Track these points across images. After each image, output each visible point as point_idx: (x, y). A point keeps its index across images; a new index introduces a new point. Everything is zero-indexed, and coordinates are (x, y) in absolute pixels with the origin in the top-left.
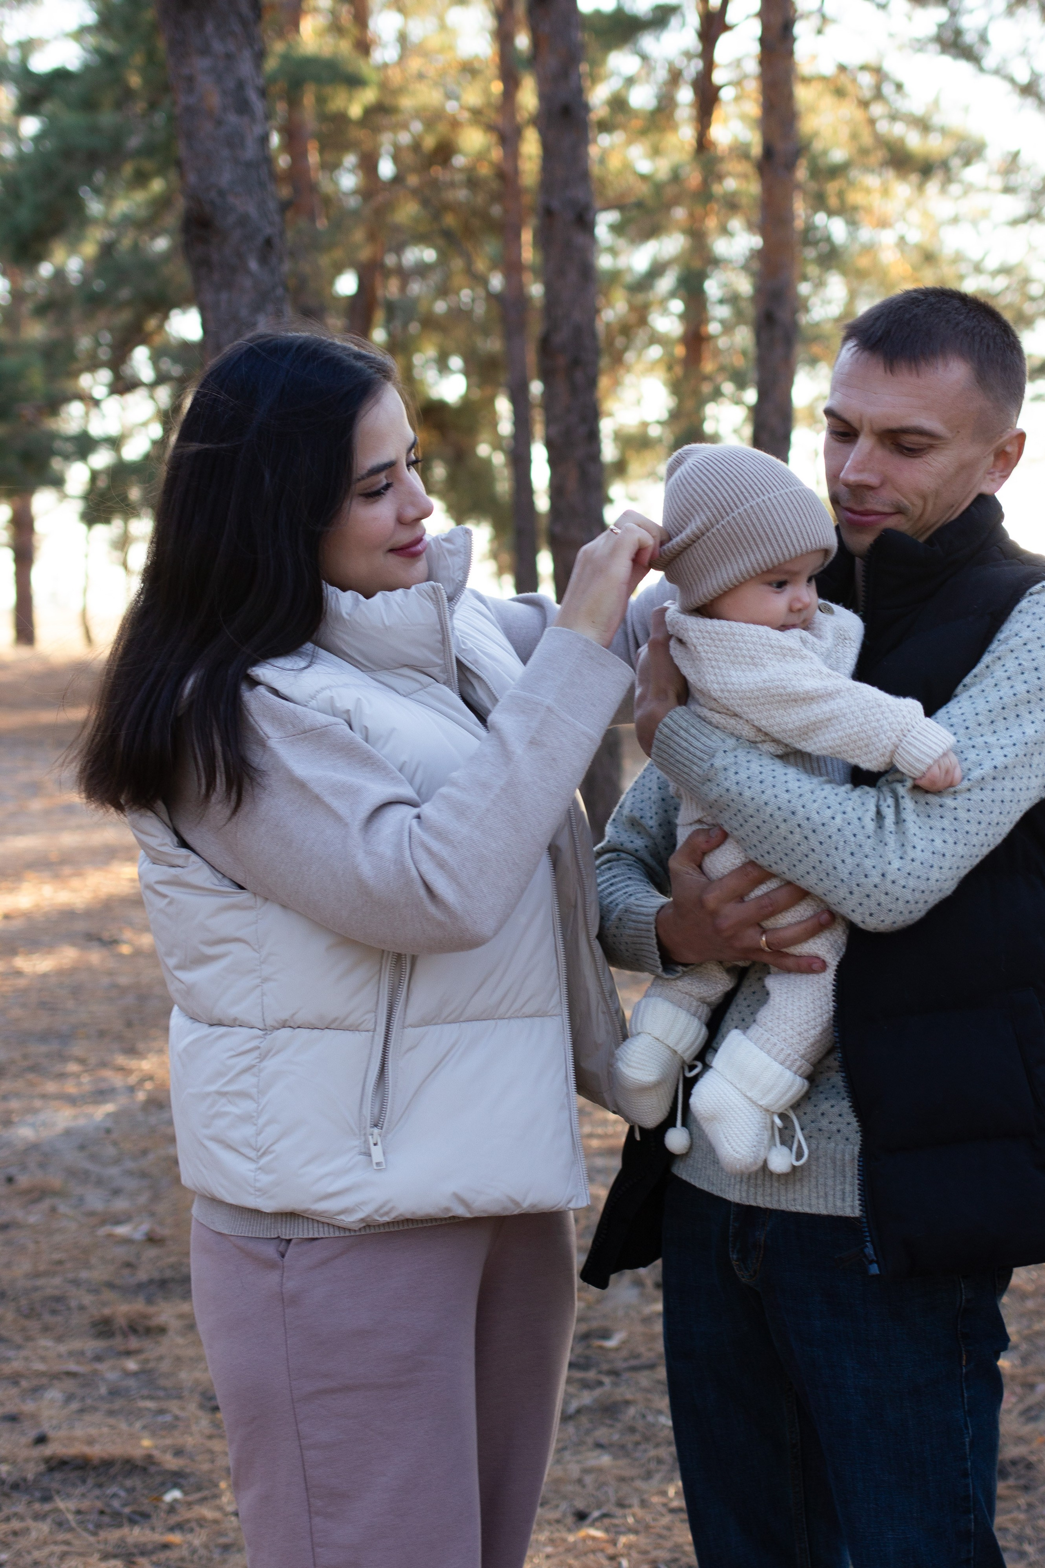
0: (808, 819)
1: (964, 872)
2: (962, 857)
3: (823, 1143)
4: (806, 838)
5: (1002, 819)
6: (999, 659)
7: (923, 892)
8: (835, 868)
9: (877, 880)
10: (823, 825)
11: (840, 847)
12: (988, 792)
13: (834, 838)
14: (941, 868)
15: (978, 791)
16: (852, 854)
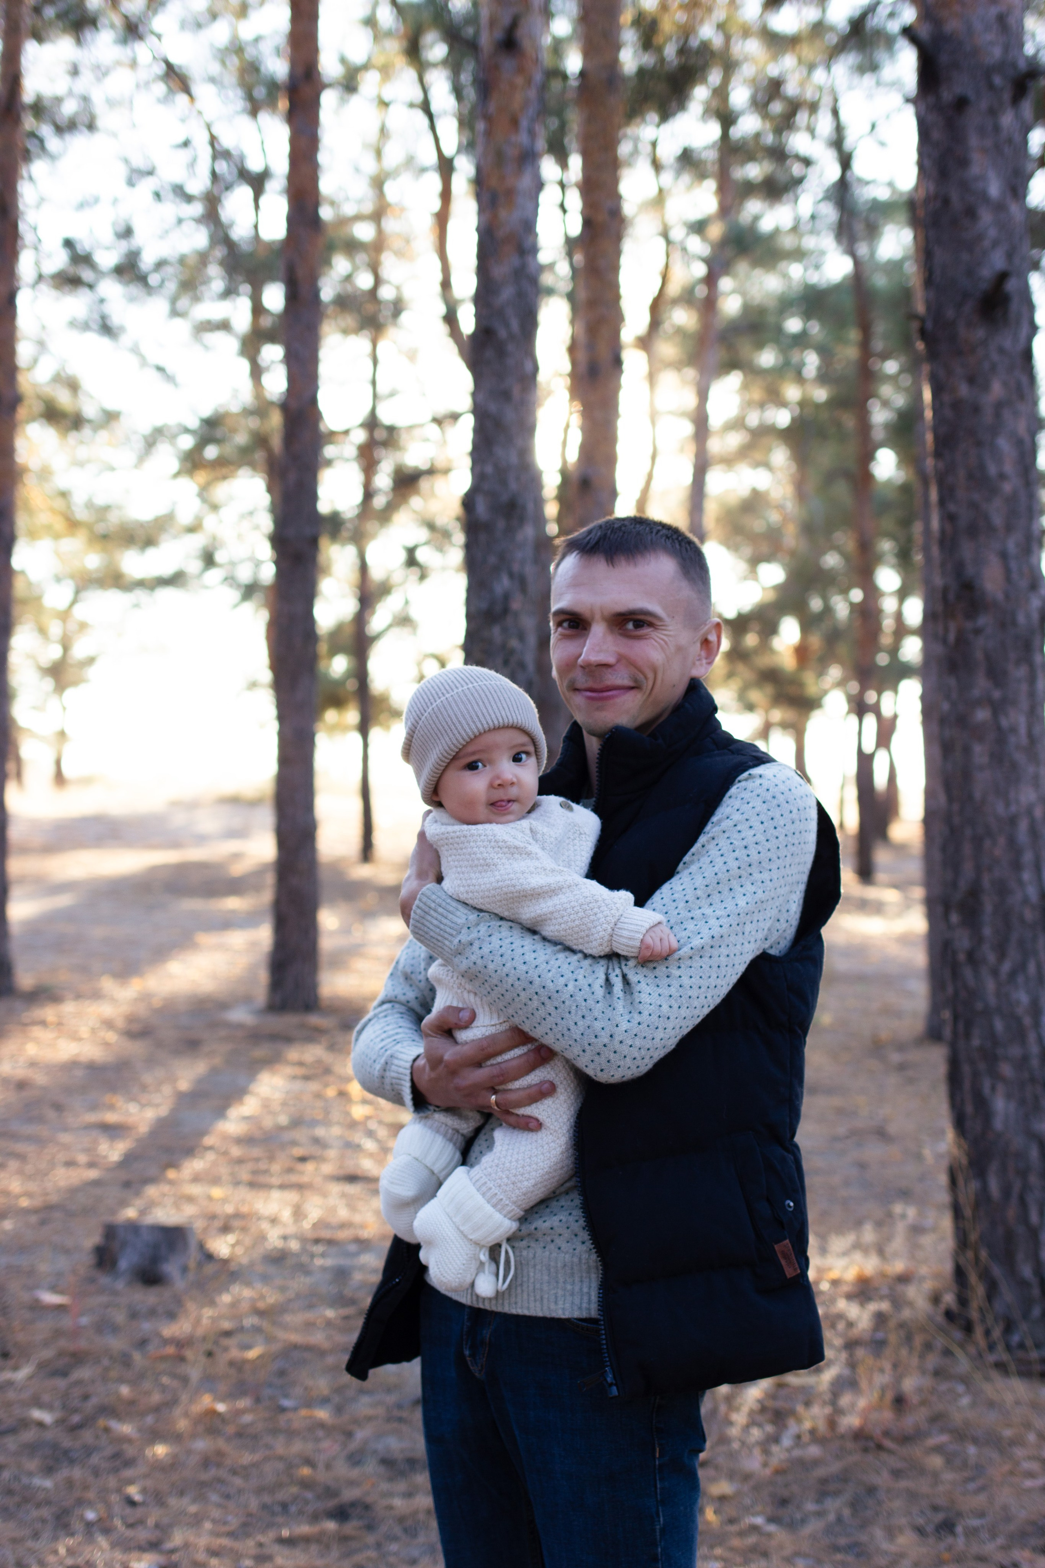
0: (544, 987)
1: (685, 1031)
2: (685, 1018)
3: (539, 1251)
4: (543, 1004)
5: (719, 982)
6: (713, 839)
7: (648, 1049)
8: (569, 1030)
9: (606, 1040)
10: (557, 992)
11: (573, 1012)
12: (706, 959)
13: (567, 1003)
14: (665, 1029)
15: (697, 958)
16: (583, 1017)
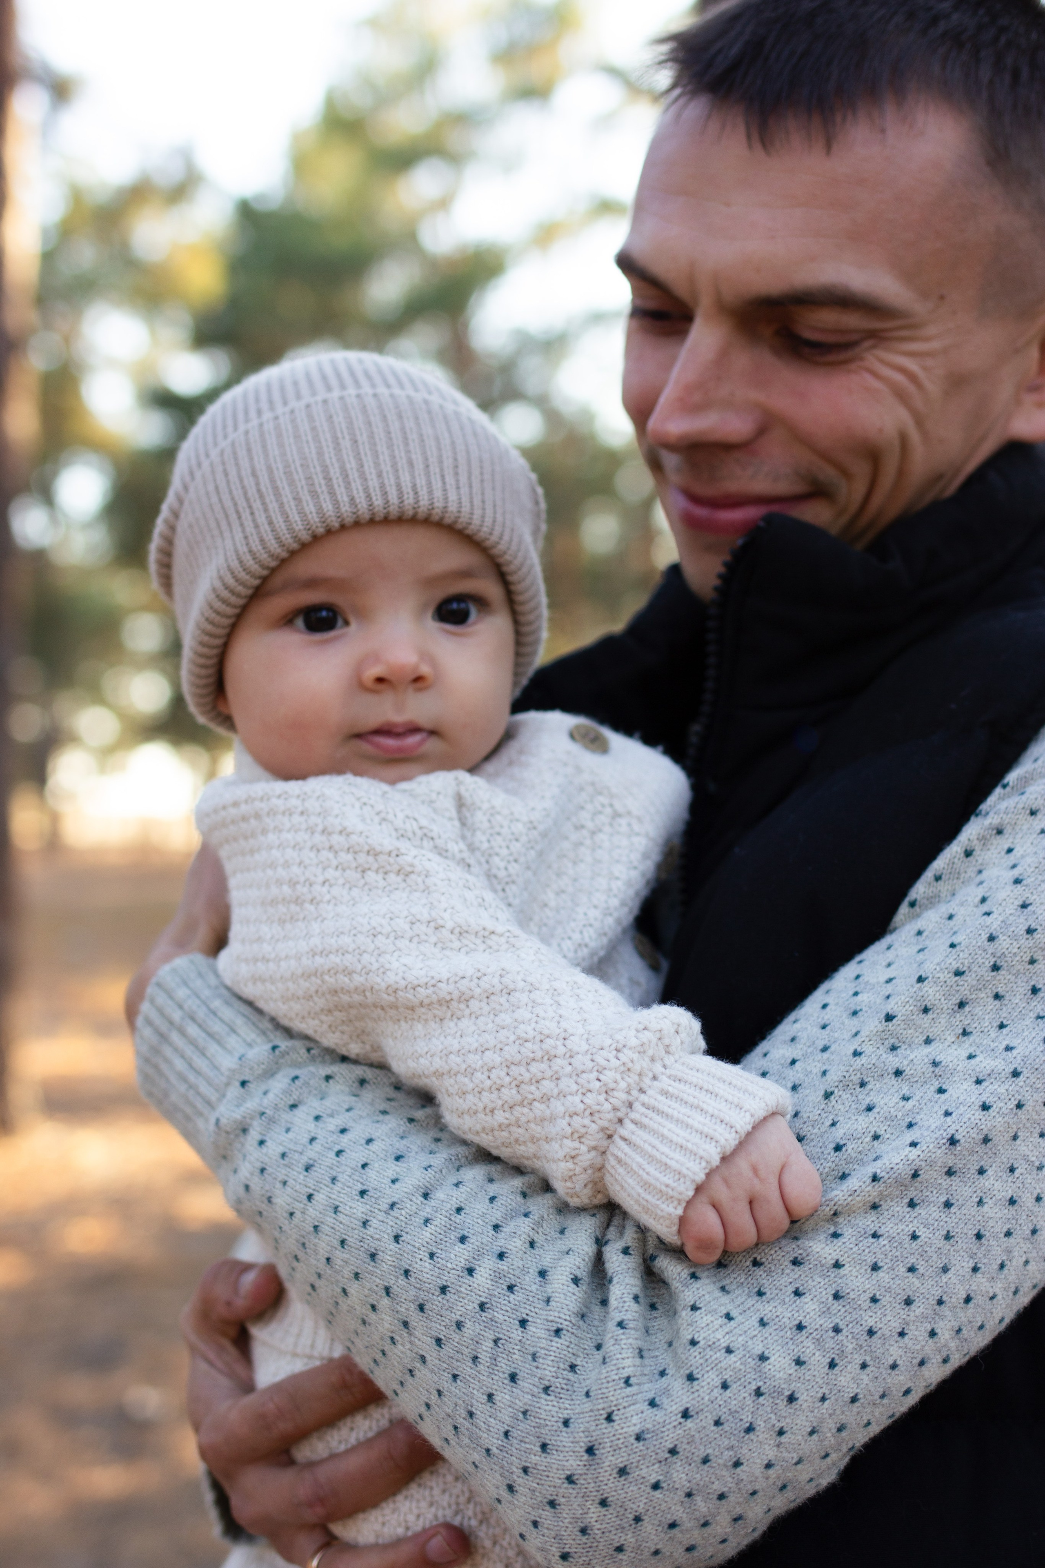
0: (407, 1273)
2: (854, 1399)
5: (981, 1284)
7: (722, 1497)
9: (574, 1463)
10: (443, 1289)
11: (484, 1357)
12: (931, 1212)
13: (469, 1328)
14: (781, 1433)
15: (900, 1208)
16: (513, 1377)
